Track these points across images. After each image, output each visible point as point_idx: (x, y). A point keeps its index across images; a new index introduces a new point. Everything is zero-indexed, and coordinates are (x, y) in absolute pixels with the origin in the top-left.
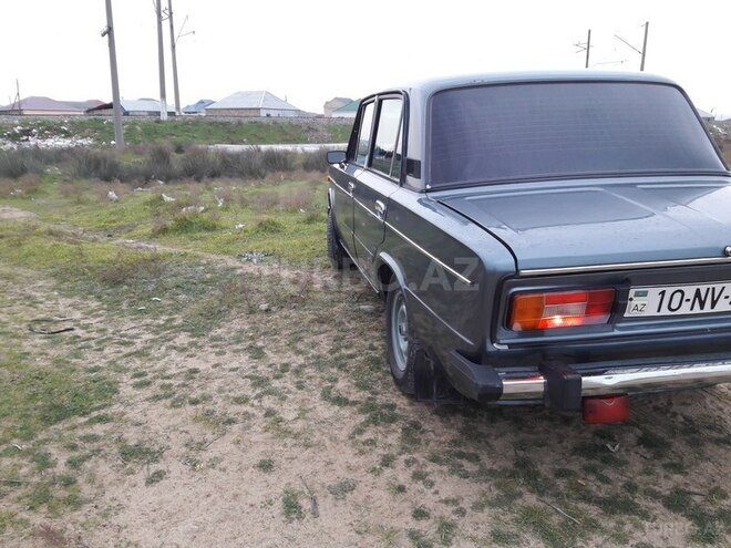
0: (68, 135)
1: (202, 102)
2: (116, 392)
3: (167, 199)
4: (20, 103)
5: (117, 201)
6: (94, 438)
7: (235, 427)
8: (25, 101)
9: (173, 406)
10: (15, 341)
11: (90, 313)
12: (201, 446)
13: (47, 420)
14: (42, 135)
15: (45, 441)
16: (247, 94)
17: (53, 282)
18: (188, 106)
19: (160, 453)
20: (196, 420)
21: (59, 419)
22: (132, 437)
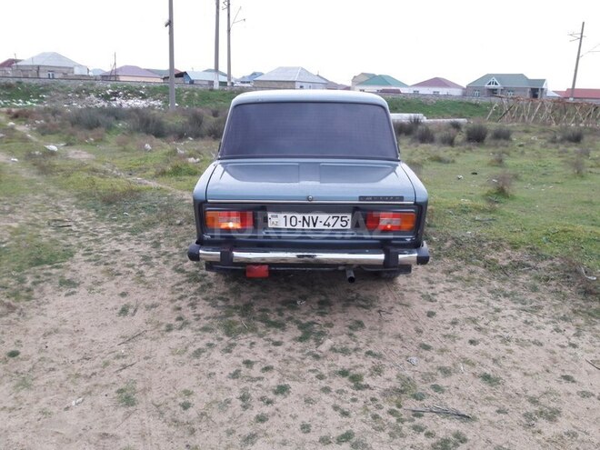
0: (144, 97)
1: (254, 74)
2: (72, 256)
3: (180, 152)
4: (116, 71)
5: (150, 151)
6: (50, 274)
7: (119, 277)
8: (121, 69)
9: (96, 265)
10: (37, 229)
11: (87, 219)
12: (99, 284)
13: (31, 265)
14: (126, 97)
15: (27, 273)
16: (286, 69)
17: (75, 200)
18: (244, 77)
19: (79, 284)
20: (102, 272)
21: (37, 265)
22: (68, 276)
